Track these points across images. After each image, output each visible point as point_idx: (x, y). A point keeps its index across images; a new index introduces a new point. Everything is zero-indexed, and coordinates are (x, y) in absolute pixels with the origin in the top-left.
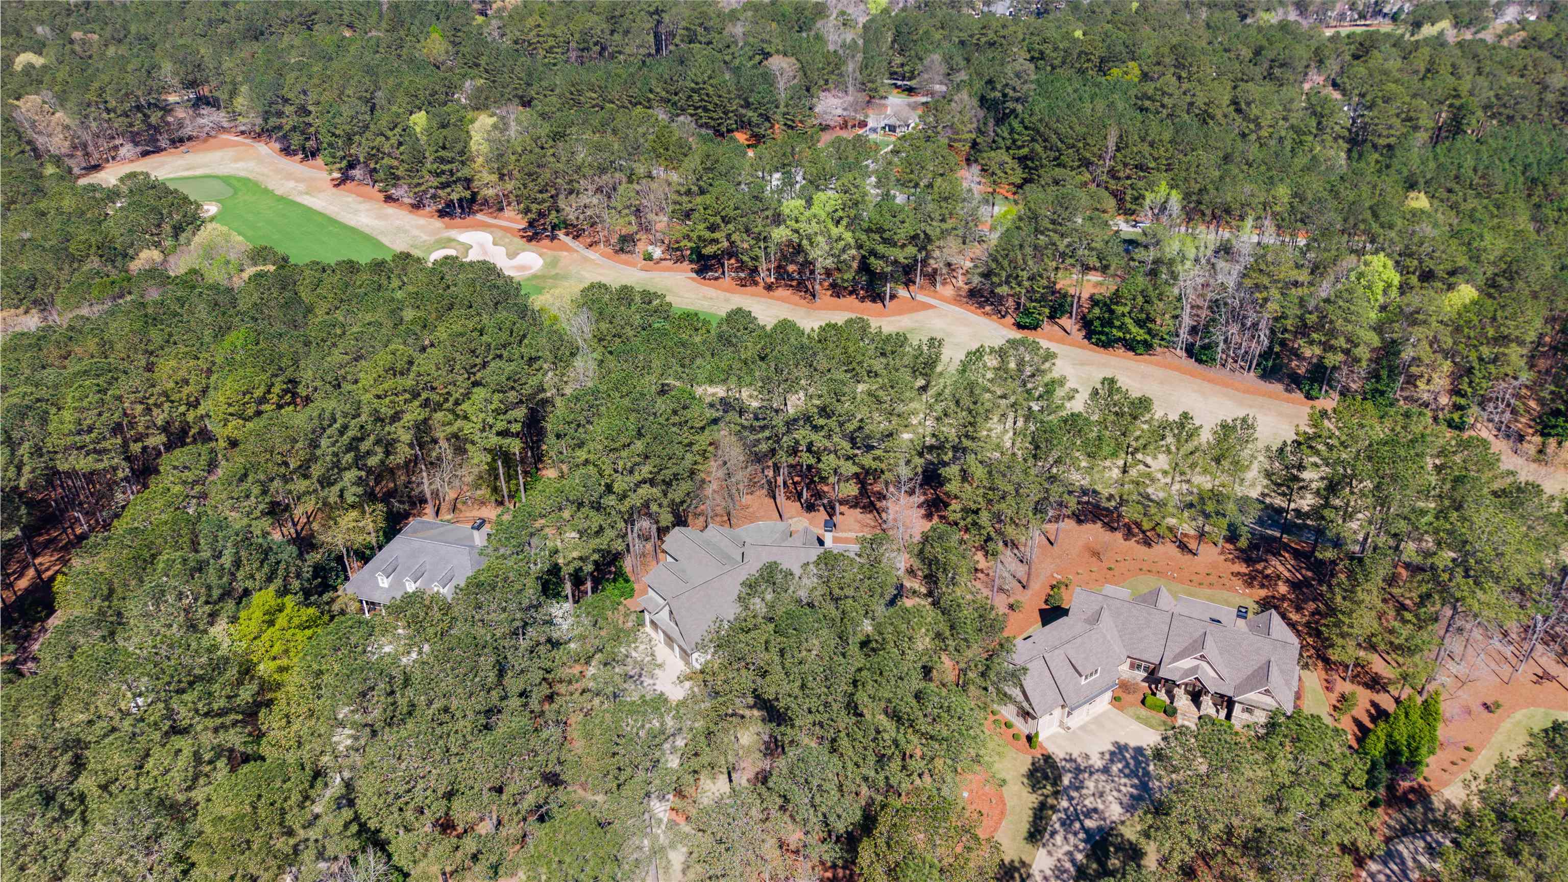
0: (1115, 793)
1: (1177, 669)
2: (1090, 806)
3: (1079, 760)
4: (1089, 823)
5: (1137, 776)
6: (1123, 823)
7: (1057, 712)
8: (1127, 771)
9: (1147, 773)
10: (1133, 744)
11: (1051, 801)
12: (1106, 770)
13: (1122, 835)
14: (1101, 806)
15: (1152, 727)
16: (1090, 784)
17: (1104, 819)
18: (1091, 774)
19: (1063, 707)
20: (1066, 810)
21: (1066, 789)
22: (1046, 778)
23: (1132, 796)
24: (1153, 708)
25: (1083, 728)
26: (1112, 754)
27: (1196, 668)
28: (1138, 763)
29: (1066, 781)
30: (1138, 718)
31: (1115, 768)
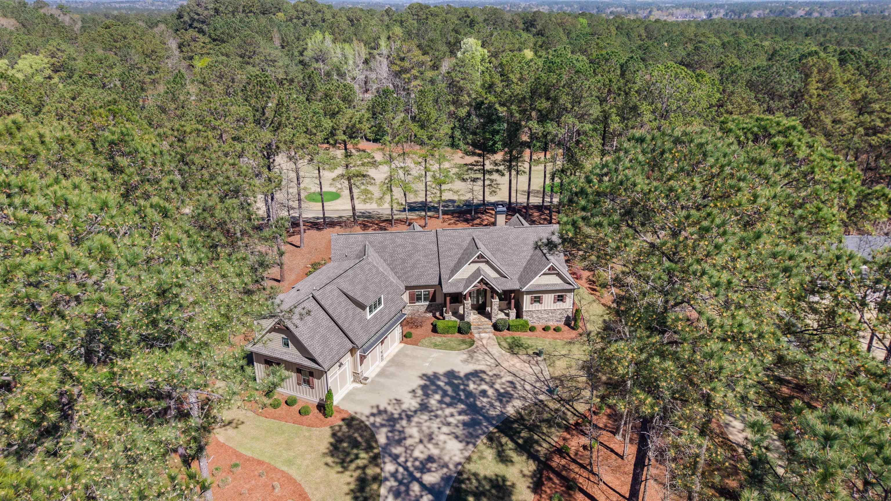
0: (445, 429)
1: (459, 281)
2: (422, 457)
3: (390, 409)
4: (430, 479)
5: (461, 401)
6: (469, 459)
7: (348, 360)
8: (447, 400)
9: (469, 394)
10: (441, 370)
11: (371, 471)
12: (424, 407)
13: (475, 475)
14: (435, 452)
15: (452, 349)
16: (413, 431)
17: (446, 465)
18: (409, 418)
19: (352, 351)
20: (394, 475)
21: (386, 448)
22: (356, 444)
23: (465, 424)
24: (447, 331)
25: (382, 374)
26: (424, 388)
27: (478, 272)
28: (456, 388)
29: (382, 439)
30: (436, 346)
31: (434, 401)
